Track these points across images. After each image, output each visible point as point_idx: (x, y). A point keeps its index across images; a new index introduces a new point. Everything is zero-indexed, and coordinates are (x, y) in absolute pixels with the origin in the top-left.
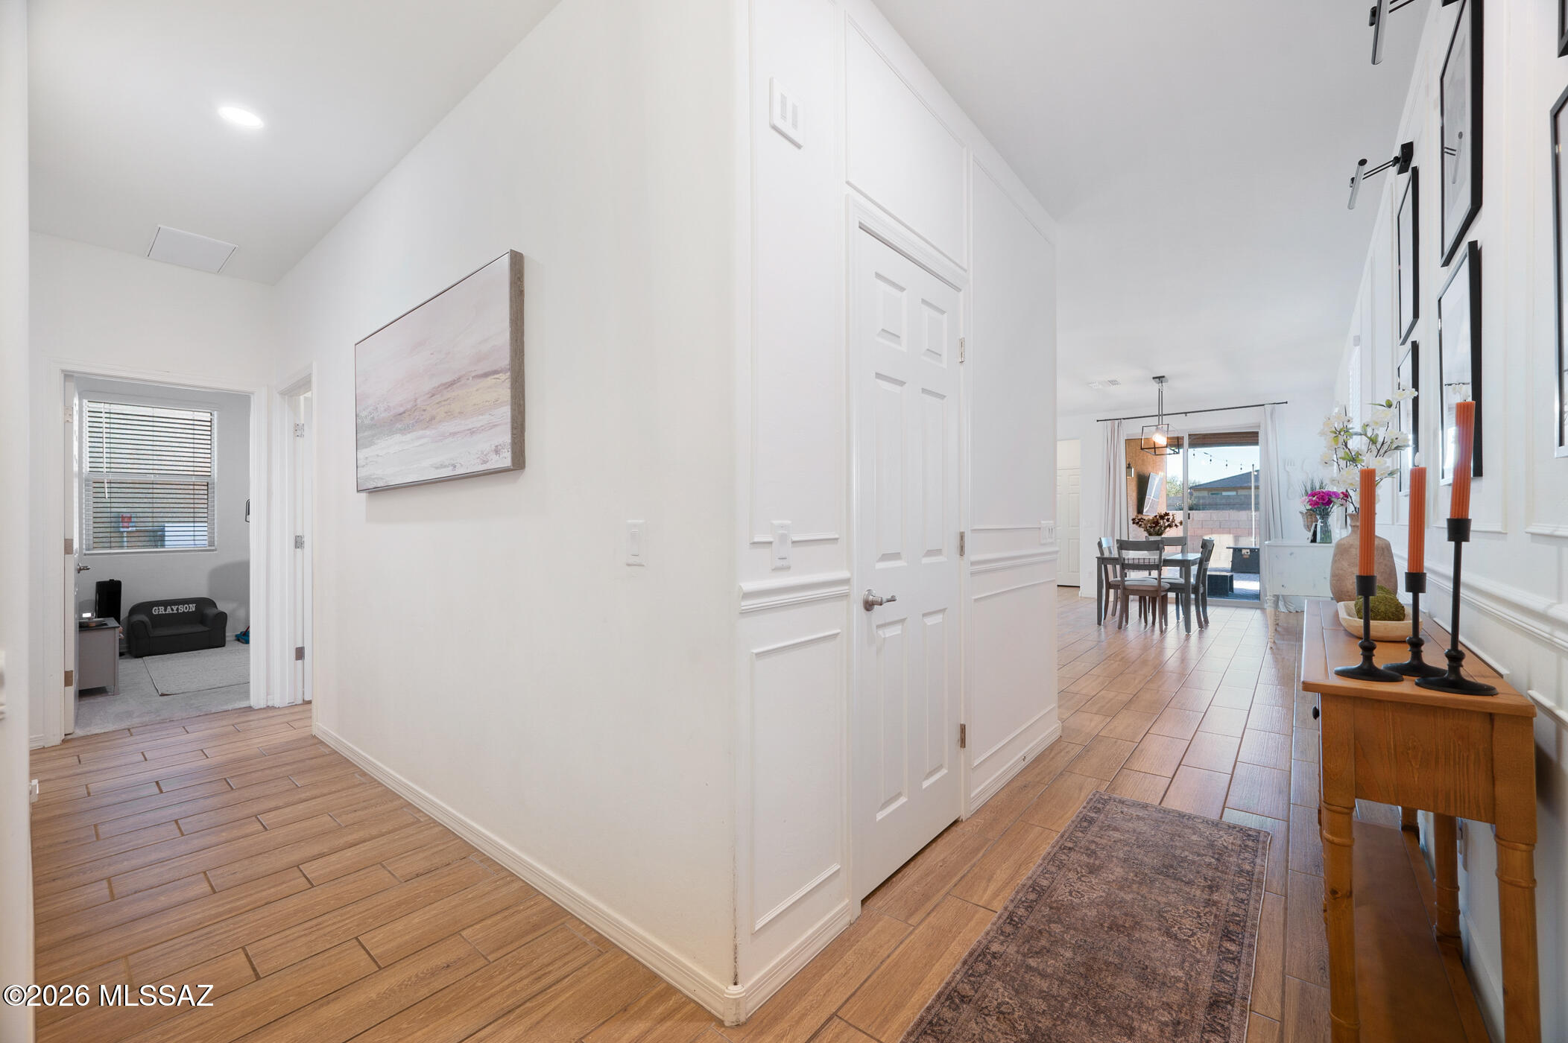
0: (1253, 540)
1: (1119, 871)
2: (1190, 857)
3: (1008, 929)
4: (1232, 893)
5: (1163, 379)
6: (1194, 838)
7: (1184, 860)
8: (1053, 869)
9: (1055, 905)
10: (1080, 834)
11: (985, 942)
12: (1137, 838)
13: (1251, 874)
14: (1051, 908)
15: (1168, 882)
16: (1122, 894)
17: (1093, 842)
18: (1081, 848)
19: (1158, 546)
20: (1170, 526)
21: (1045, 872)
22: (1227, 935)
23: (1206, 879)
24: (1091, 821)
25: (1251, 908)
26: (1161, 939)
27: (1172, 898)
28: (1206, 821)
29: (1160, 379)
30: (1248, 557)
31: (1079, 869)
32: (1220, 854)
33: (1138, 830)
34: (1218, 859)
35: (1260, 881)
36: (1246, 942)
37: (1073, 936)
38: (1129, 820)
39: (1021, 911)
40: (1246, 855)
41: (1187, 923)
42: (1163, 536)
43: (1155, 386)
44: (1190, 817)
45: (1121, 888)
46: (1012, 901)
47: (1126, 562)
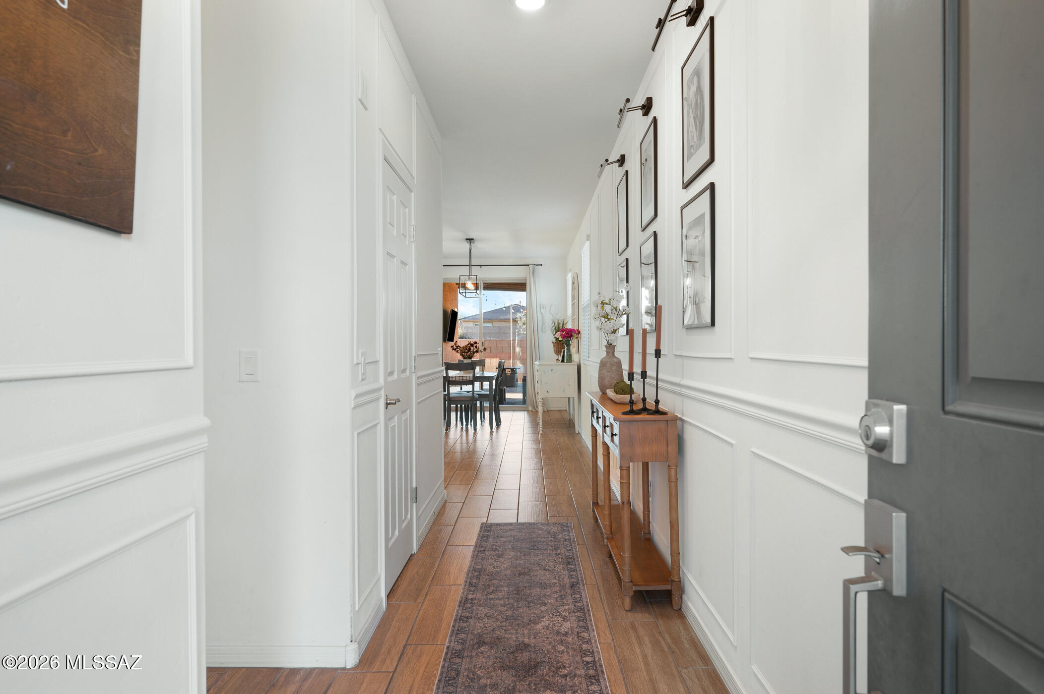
0: (512, 362)
1: (512, 554)
2: (542, 540)
3: (472, 589)
4: (565, 548)
5: (472, 241)
6: (540, 532)
7: (540, 541)
8: (480, 561)
9: (489, 574)
10: (485, 543)
11: (464, 596)
12: (514, 538)
13: (570, 540)
14: (488, 575)
15: (536, 552)
16: (518, 562)
17: (493, 545)
18: (488, 549)
19: (472, 367)
20: (477, 352)
21: (476, 563)
22: (569, 563)
23: (552, 546)
24: (488, 537)
25: (574, 551)
26: (543, 572)
27: (541, 557)
28: (542, 524)
29: (470, 240)
30: (509, 374)
31: (493, 557)
32: (554, 535)
33: (513, 535)
34: (554, 538)
35: (574, 541)
36: (577, 563)
37: (504, 583)
38: (506, 532)
39: (474, 581)
40: (565, 533)
41: (551, 564)
42: (473, 359)
43: (467, 245)
44: (534, 524)
45: (517, 559)
46: (467, 578)
47: (451, 379)
